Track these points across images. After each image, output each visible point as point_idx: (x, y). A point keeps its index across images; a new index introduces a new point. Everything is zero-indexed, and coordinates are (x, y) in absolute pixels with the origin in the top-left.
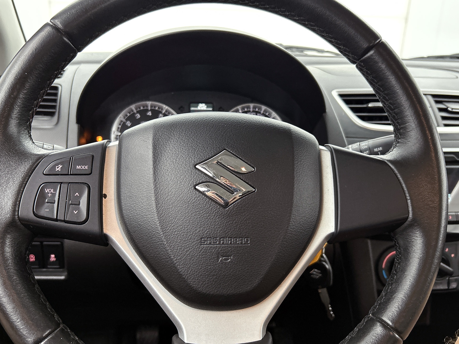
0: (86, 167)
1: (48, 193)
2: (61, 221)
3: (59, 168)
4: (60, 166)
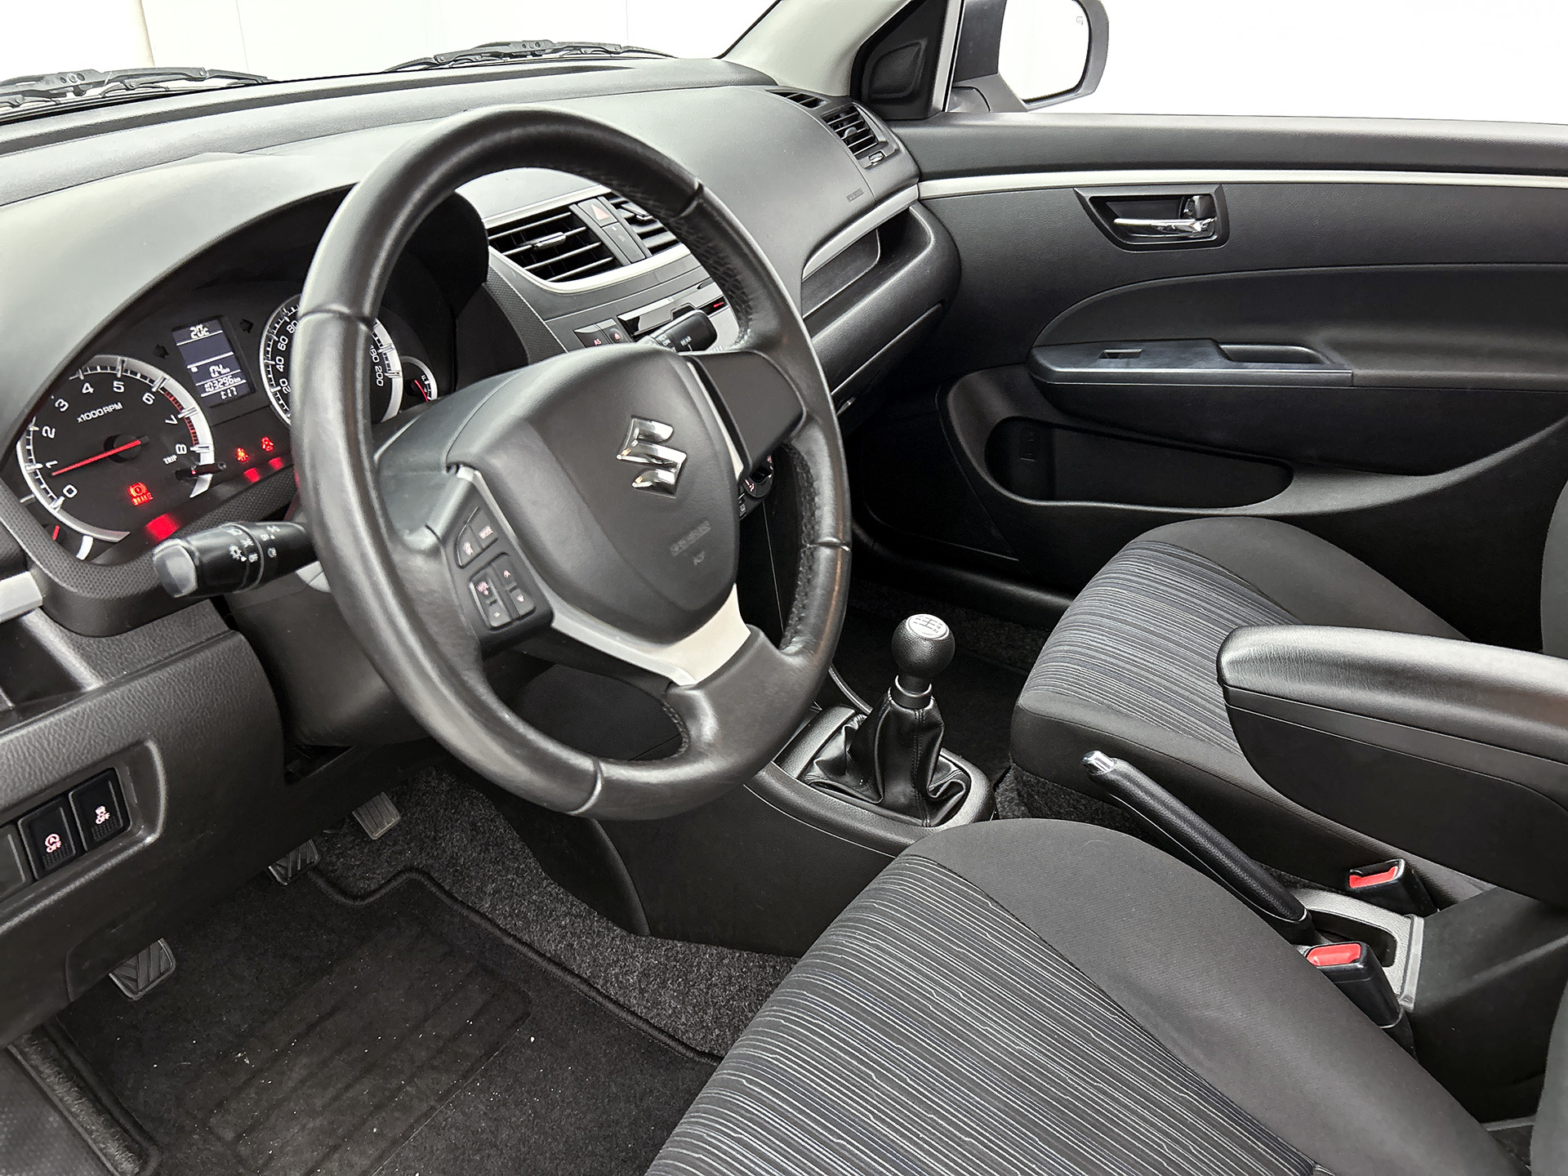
1: (484, 591)
2: (515, 620)
3: (469, 549)
4: (469, 545)
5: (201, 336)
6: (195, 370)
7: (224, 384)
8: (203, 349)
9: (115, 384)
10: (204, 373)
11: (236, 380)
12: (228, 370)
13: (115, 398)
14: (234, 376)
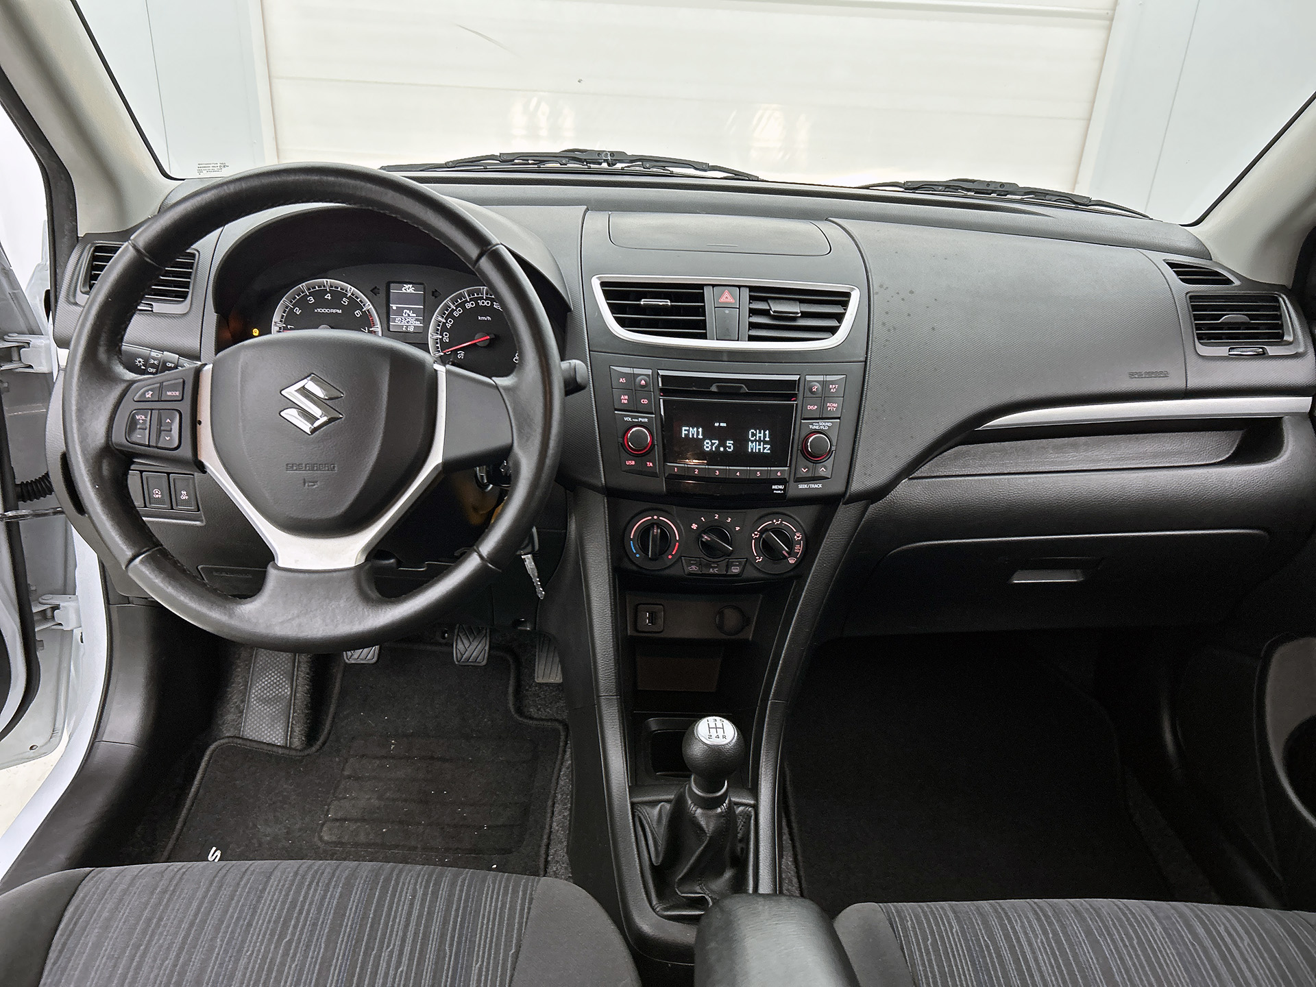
0: (177, 393)
1: (140, 419)
2: (153, 447)
3: (149, 395)
4: (151, 393)
5: (408, 291)
6: (394, 308)
7: (408, 322)
8: (407, 298)
9: (344, 299)
10: (400, 312)
11: (417, 322)
12: (415, 315)
13: (340, 306)
14: (417, 320)
